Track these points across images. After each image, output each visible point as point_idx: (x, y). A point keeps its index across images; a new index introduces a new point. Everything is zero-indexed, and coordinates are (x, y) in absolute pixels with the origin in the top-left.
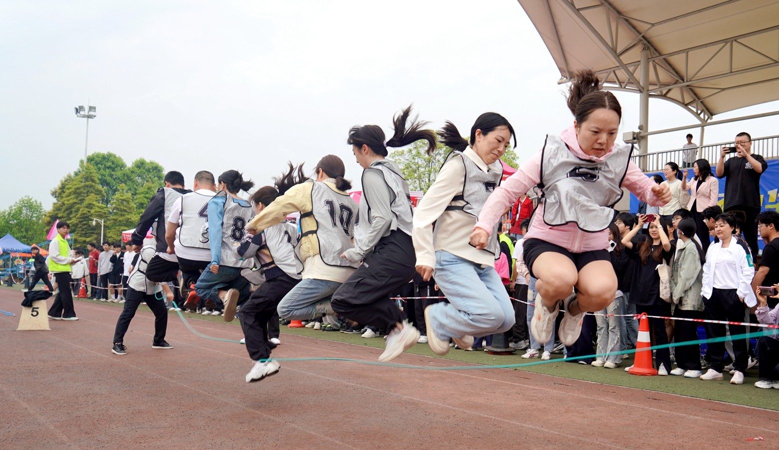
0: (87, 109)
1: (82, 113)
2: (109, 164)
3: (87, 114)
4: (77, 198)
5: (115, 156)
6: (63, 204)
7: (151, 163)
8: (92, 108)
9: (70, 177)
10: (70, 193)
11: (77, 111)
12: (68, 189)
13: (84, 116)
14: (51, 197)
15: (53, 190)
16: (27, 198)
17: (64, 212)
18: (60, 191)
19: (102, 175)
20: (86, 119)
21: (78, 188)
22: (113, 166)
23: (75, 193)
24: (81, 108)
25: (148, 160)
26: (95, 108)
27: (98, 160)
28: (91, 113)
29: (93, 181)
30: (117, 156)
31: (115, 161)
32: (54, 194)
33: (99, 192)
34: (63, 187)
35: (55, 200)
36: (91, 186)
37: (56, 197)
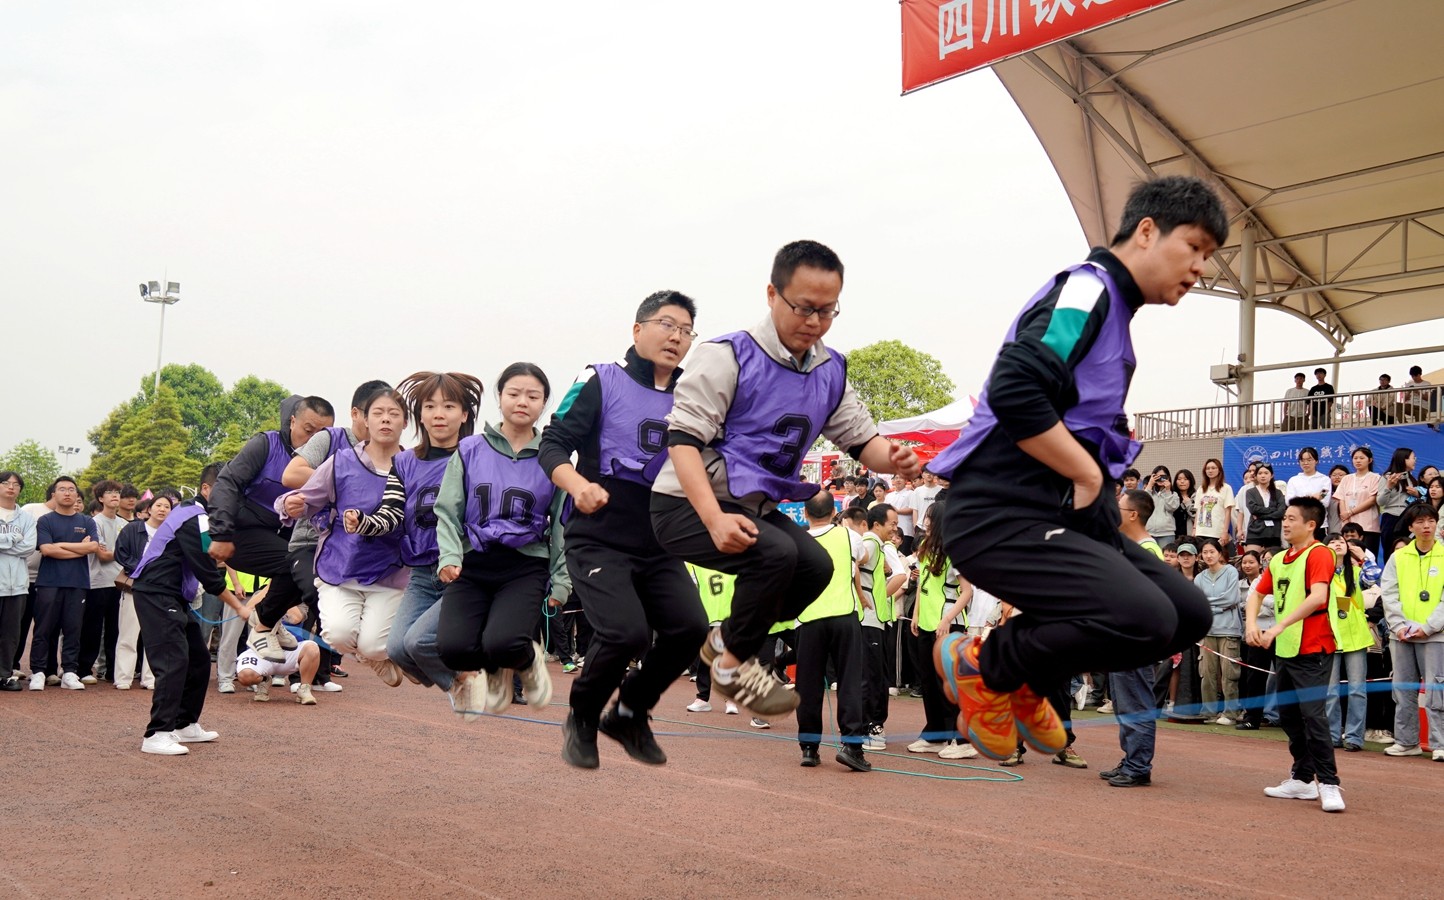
0: (163, 287)
1: (154, 294)
2: (194, 386)
3: (162, 296)
4: (143, 447)
5: (202, 371)
6: (117, 457)
7: (270, 385)
8: (173, 286)
9: (125, 409)
10: (132, 437)
11: (144, 290)
12: (128, 430)
13: (157, 300)
14: (89, 443)
15: (94, 432)
16: (29, 444)
17: (116, 472)
18: (105, 433)
19: (187, 406)
20: (160, 305)
21: (148, 430)
22: (202, 390)
23: (140, 438)
24: (154, 285)
25: (262, 379)
26: (177, 286)
27: (177, 378)
28: (170, 294)
29: (173, 417)
30: (207, 371)
31: (205, 382)
32: (95, 438)
33: (182, 437)
34: (114, 428)
35: (94, 450)
36: (168, 427)
37: (96, 444)
